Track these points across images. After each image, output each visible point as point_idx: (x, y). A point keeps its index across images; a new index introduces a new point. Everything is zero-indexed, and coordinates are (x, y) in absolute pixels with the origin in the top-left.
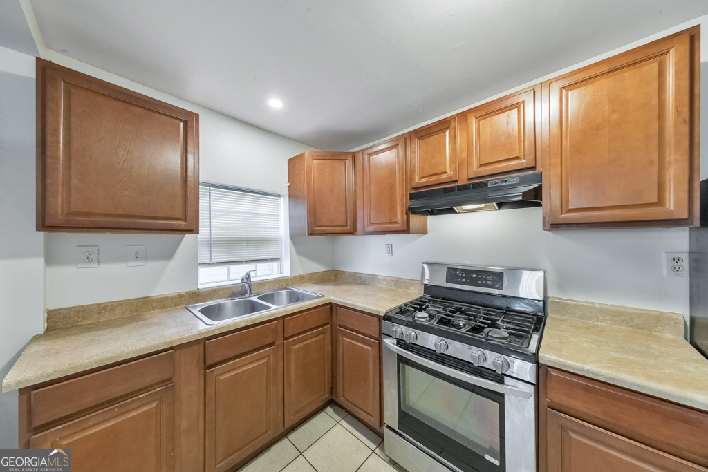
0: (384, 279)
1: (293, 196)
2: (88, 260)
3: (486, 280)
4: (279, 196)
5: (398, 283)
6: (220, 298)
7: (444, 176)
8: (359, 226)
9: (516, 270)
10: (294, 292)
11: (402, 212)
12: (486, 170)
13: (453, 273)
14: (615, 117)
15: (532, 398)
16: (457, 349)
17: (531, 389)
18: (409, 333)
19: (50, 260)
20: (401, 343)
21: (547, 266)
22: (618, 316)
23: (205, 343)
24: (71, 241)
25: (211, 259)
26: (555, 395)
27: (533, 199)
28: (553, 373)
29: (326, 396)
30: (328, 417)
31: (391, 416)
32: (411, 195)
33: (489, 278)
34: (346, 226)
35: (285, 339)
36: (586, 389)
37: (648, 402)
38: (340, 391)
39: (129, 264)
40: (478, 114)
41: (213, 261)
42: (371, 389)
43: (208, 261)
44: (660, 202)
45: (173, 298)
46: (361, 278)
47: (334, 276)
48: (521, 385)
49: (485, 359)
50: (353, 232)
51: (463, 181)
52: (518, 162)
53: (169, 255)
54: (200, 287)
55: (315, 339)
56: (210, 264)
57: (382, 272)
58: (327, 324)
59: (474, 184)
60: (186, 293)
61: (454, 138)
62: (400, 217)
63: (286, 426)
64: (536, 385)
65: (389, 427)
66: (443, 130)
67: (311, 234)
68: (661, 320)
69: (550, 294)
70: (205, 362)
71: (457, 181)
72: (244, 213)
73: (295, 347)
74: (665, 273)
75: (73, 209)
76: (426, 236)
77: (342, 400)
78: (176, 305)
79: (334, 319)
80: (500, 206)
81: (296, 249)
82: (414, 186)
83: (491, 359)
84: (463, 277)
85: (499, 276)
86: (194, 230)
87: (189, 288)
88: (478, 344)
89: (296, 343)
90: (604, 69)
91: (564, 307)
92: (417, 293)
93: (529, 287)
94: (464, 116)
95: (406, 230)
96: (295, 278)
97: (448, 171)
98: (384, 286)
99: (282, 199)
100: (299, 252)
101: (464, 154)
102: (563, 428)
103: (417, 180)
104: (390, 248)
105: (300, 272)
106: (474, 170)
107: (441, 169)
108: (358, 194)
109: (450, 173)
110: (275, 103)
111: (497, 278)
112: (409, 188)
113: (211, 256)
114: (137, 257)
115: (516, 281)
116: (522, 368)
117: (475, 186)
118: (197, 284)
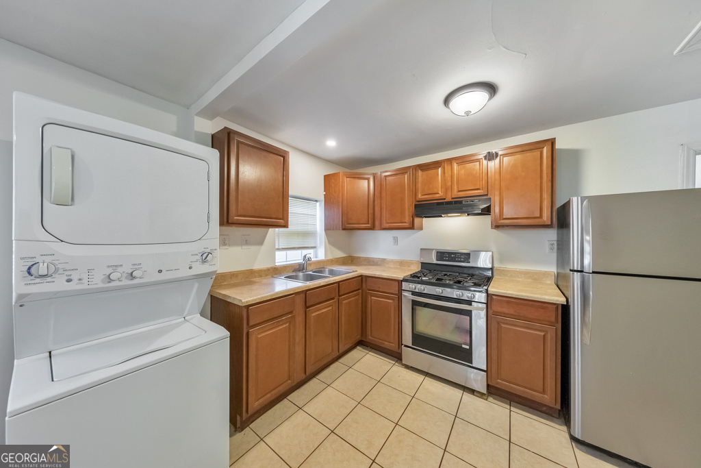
0: (392, 261)
1: (329, 201)
2: (225, 244)
3: (460, 258)
4: (316, 201)
5: (402, 264)
7: (437, 195)
8: (377, 223)
9: (477, 252)
10: (332, 270)
11: (409, 216)
12: (462, 194)
13: (441, 255)
14: (523, 174)
15: (485, 310)
16: (448, 292)
17: (485, 305)
18: (419, 288)
20: (414, 293)
21: (494, 250)
22: (528, 274)
23: (306, 293)
25: (279, 245)
26: (496, 307)
27: (487, 211)
28: (494, 297)
29: (359, 337)
30: (358, 352)
31: (407, 338)
32: (415, 205)
33: (462, 257)
34: (368, 224)
35: (340, 296)
36: (508, 302)
37: (531, 303)
38: (369, 332)
39: (243, 247)
40: (458, 162)
42: (392, 326)
43: (281, 247)
44: (541, 217)
45: (265, 271)
46: (373, 261)
47: (350, 260)
48: (480, 305)
49: (463, 295)
50: (373, 228)
51: (449, 199)
52: (479, 191)
53: (261, 242)
54: (277, 264)
55: (353, 298)
56: (279, 249)
57: (389, 257)
58: (359, 289)
59: (455, 201)
60: (271, 268)
61: (444, 172)
62: (407, 219)
63: (341, 351)
64: (487, 304)
65: (406, 346)
66: (437, 168)
67: (344, 229)
68: (545, 274)
69: (495, 265)
70: (306, 304)
71: (445, 199)
73: (344, 302)
74: (547, 251)
75: (240, 213)
76: (422, 231)
77: (370, 338)
78: (266, 276)
79: (364, 286)
80: (468, 215)
81: (328, 239)
82: (418, 200)
83: (466, 295)
84: (446, 257)
85: (468, 255)
86: (286, 226)
87: (269, 265)
88: (459, 288)
89: (345, 299)
90: (519, 149)
91: (502, 272)
92: (416, 268)
93: (483, 261)
94: (450, 161)
95: (412, 227)
96: (328, 261)
97: (440, 193)
98: (392, 265)
99: (318, 204)
100: (330, 243)
101: (450, 184)
102: (498, 323)
103: (420, 196)
104: (396, 240)
105: (330, 257)
106: (456, 193)
107: (435, 191)
108: (376, 202)
109: (441, 194)
110: (331, 143)
111: (467, 257)
112: (414, 200)
114: (246, 243)
115: (477, 257)
116: (480, 297)
117: (456, 202)
118: (275, 263)
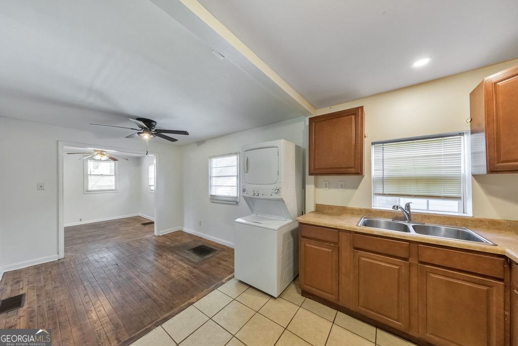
2: (326, 187)
4: (461, 134)
6: (386, 218)
19: (316, 186)
23: (353, 234)
24: (322, 179)
25: (383, 191)
35: (420, 262)
39: (339, 190)
41: (385, 193)
43: (381, 192)
45: (357, 210)
53: (356, 187)
54: (373, 207)
56: (383, 194)
67: (492, 171)
70: (353, 244)
72: (414, 157)
75: (316, 167)
86: (359, 173)
99: (465, 136)
113: (383, 189)
114: (342, 187)
118: (371, 205)
